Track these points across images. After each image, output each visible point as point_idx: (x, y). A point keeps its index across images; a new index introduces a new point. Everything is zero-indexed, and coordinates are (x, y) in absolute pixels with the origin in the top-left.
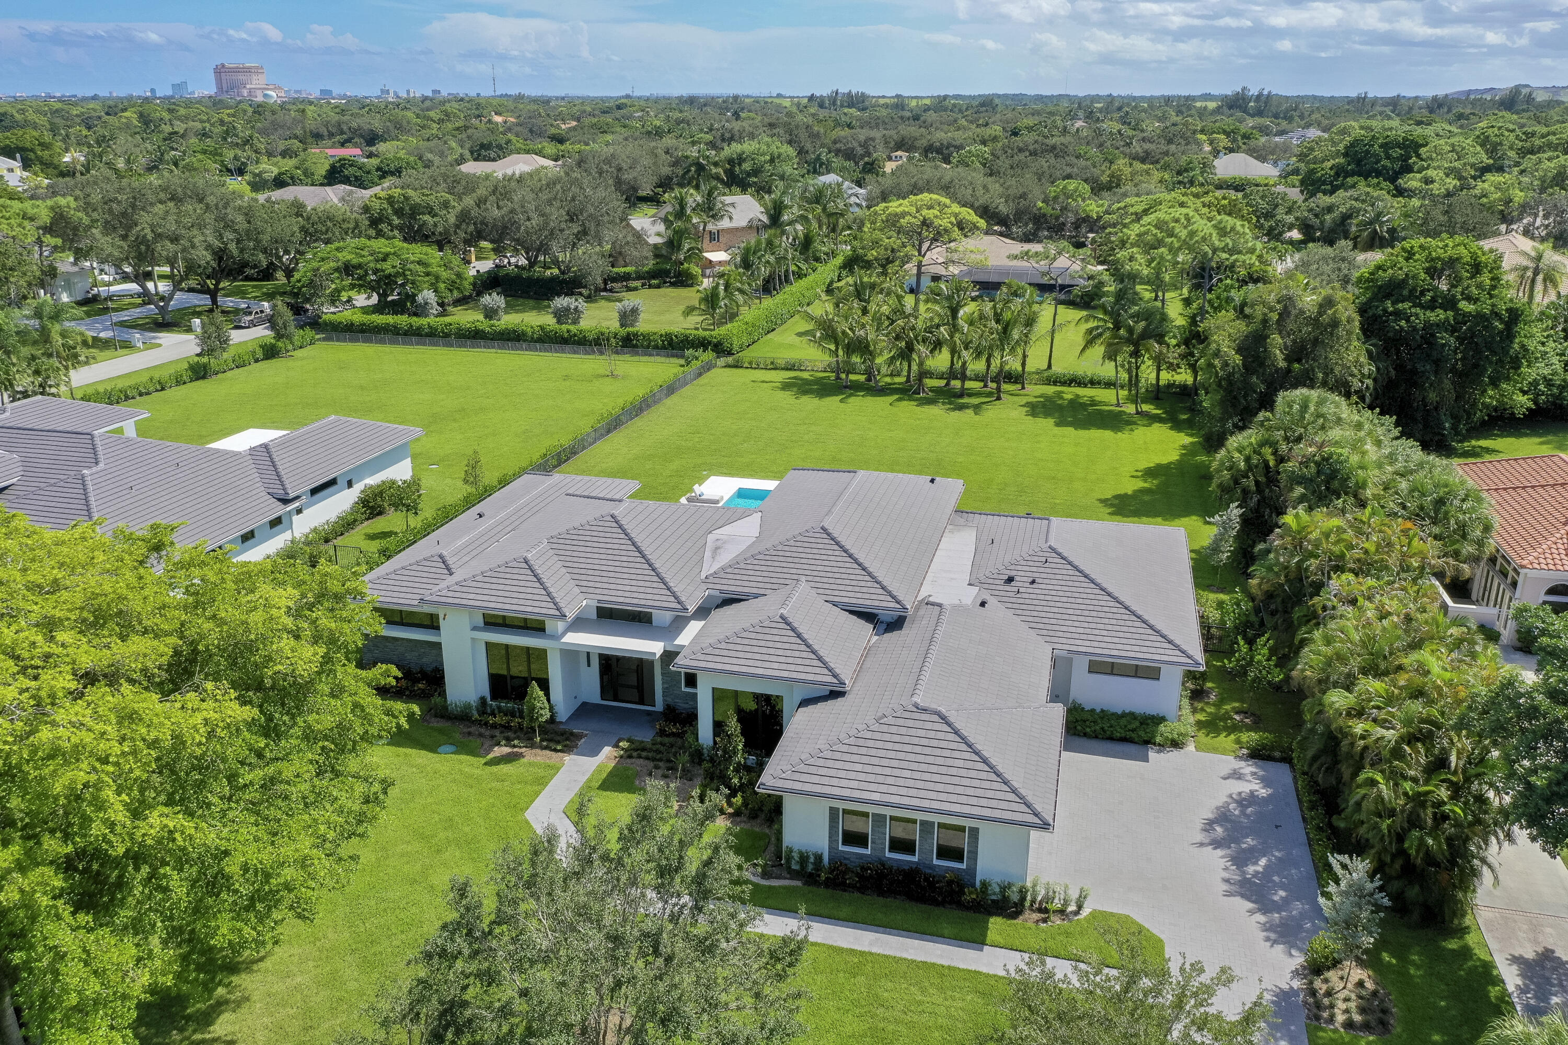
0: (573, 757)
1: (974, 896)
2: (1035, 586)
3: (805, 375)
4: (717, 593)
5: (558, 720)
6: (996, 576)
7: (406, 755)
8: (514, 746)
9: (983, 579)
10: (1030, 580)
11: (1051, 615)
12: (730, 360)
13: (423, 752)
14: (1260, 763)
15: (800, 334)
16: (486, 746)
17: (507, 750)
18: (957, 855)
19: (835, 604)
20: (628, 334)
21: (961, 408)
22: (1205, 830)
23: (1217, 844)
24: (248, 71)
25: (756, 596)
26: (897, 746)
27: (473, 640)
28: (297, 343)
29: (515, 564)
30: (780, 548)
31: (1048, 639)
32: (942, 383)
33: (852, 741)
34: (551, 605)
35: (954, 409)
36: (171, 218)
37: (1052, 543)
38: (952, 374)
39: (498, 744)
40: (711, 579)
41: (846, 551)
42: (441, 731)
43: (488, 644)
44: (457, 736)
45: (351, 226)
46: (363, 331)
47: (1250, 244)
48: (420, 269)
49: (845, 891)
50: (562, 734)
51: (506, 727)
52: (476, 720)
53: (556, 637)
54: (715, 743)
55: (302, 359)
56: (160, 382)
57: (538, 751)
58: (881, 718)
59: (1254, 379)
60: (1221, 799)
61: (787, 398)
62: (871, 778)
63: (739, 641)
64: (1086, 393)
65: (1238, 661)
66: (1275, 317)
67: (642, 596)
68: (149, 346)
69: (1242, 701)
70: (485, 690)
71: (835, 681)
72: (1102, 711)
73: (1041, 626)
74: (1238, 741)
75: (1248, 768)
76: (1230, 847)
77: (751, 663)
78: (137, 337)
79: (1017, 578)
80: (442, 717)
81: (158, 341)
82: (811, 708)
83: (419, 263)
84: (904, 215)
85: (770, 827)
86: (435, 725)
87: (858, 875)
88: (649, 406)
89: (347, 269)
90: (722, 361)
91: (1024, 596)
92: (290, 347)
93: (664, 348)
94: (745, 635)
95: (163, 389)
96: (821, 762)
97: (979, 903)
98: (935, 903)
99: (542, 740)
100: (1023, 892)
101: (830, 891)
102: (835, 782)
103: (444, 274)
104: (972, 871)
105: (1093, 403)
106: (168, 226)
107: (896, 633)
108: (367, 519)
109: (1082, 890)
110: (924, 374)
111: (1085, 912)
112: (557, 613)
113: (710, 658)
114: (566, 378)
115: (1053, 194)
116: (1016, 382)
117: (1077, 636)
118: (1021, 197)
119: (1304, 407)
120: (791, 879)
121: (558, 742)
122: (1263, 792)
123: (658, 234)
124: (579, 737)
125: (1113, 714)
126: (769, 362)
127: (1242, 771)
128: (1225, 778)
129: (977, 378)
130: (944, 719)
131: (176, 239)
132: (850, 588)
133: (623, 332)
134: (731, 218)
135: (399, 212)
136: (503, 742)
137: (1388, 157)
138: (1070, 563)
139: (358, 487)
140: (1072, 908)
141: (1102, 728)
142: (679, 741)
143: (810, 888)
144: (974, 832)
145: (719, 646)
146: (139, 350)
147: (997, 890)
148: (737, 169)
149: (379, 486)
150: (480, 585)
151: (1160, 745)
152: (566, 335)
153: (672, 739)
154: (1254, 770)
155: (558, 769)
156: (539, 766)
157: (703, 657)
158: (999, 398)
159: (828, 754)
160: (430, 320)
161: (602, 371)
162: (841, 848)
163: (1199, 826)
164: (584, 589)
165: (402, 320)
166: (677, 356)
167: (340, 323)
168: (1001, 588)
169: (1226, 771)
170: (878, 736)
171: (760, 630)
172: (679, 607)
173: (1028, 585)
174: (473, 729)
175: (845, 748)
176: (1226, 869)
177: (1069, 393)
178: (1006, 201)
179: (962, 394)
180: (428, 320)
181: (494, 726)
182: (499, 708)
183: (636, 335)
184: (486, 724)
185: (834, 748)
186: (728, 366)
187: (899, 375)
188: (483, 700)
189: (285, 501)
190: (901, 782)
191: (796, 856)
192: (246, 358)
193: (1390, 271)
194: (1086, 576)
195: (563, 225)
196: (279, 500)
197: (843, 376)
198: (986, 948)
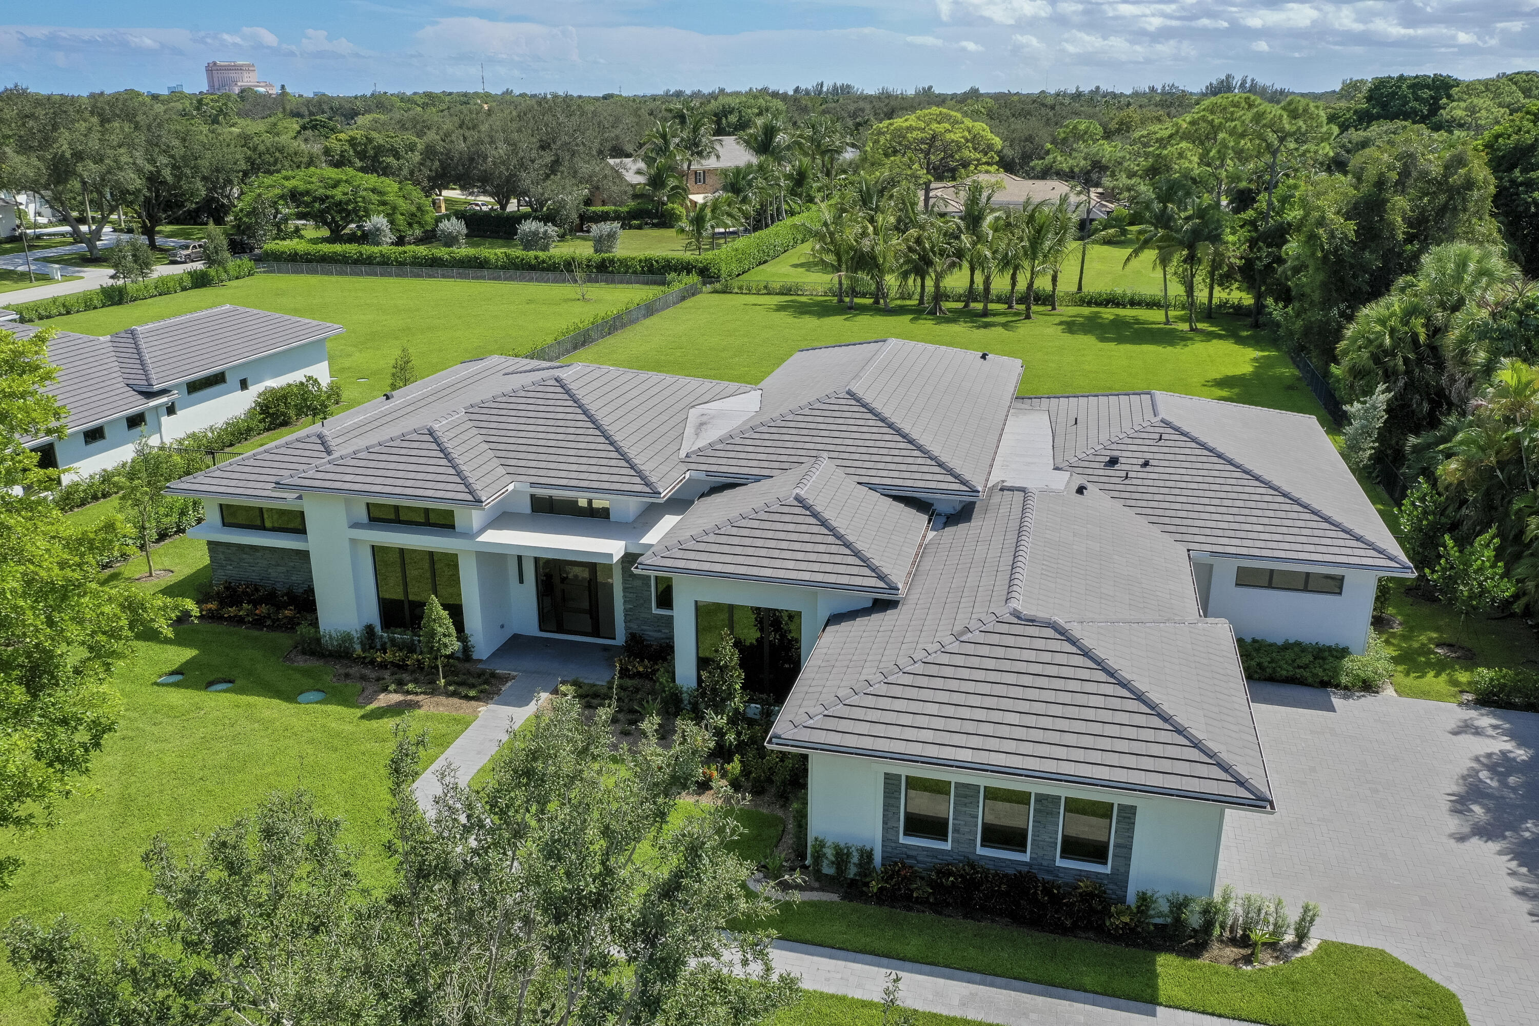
0: (492, 707)
1: (1126, 919)
2: (1148, 469)
3: (803, 299)
4: (702, 476)
5: (475, 657)
6: (1092, 458)
7: (249, 705)
8: (408, 693)
9: (1073, 460)
10: (1141, 461)
11: (1178, 506)
12: (718, 286)
13: (276, 701)
14: (1499, 711)
15: (795, 266)
16: (367, 693)
17: (396, 698)
18: (1097, 852)
19: (872, 487)
20: (604, 260)
21: (986, 326)
22: (1455, 811)
23: (1484, 832)
24: (239, 68)
25: (758, 479)
26: (992, 676)
27: (353, 541)
28: (233, 273)
29: (415, 436)
30: (790, 417)
31: (1179, 537)
32: (960, 305)
33: (919, 668)
34: (462, 488)
35: (978, 327)
36: (95, 136)
37: (1163, 414)
38: (970, 295)
39: (385, 690)
40: (694, 458)
41: (883, 420)
42: (306, 673)
43: (376, 551)
44: (328, 678)
45: (305, 160)
46: (309, 261)
47: (1324, 129)
48: (375, 198)
49: (910, 909)
50: (479, 676)
51: (401, 667)
52: (359, 657)
53: (470, 535)
54: (700, 680)
55: (236, 287)
56: (64, 306)
57: (443, 699)
58: (962, 633)
59: (1367, 254)
60: (1465, 764)
61: (785, 318)
62: (955, 725)
63: (734, 531)
64: (1128, 313)
65: (1444, 570)
66: (1394, 176)
67: (593, 477)
68: (66, 278)
69: (1437, 629)
70: (372, 614)
71: (881, 584)
72: (1254, 641)
73: (1167, 520)
74: (1454, 683)
75: (1485, 720)
76: (1504, 838)
77: (752, 561)
78: (55, 270)
79: (1122, 460)
80: (313, 653)
81: (82, 274)
82: (845, 626)
83: (374, 191)
84: (910, 129)
85: (784, 806)
86: (301, 664)
87: (931, 883)
88: (623, 326)
89: (294, 196)
90: (709, 287)
91: (1135, 482)
92: (224, 276)
93: (643, 272)
94: (743, 523)
95: (68, 313)
96: (870, 701)
97: (1132, 930)
98: (1065, 931)
99: (448, 684)
100: (1209, 913)
101: (886, 909)
102: (895, 732)
103: (403, 205)
104: (1121, 878)
105: (1137, 321)
106: (90, 144)
107: (962, 527)
108: (268, 429)
109: (1306, 909)
110: (940, 296)
111: (1311, 946)
112: (469, 497)
113: (692, 555)
114: (529, 302)
115: (1063, 135)
116: (1044, 304)
117: (1220, 533)
118: (1026, 140)
119: (1462, 265)
120: (822, 889)
121: (472, 686)
122: (1521, 754)
123: (639, 172)
124: (504, 679)
125: (1271, 645)
126: (762, 285)
127: (1476, 723)
128: (1455, 733)
129: (999, 300)
130: (1064, 634)
131: (102, 160)
132: (893, 467)
133: (598, 257)
134: (718, 157)
135: (362, 155)
136: (392, 687)
137: (1417, 99)
138: (1194, 440)
139: (255, 390)
140: (1289, 938)
141: (1259, 665)
142: (648, 685)
143: (854, 904)
144: (1128, 814)
145: (705, 539)
146: (58, 281)
147: (1165, 907)
148: (724, 121)
149: (282, 388)
150: (362, 463)
151: (1346, 688)
152: (533, 262)
153: (635, 682)
154: (1494, 722)
155: (468, 725)
156: (441, 720)
157: (680, 554)
158: (1028, 317)
159: (883, 689)
160: (386, 248)
161: (573, 296)
162: (903, 839)
163: (1444, 805)
164: (511, 470)
165: (351, 249)
166: (655, 283)
167: (283, 253)
168: (1101, 472)
169: (1452, 725)
170: (959, 660)
171: (765, 516)
172: (648, 490)
173: (1138, 468)
174: (354, 670)
175: (908, 680)
176: (1513, 874)
177: (1109, 313)
178: (1011, 146)
179: (985, 313)
180: (380, 248)
181: (383, 666)
182: (393, 641)
183: (612, 261)
184: (372, 662)
185: (891, 679)
186: (716, 292)
187: (910, 298)
188: (370, 629)
189: (149, 395)
190: (1005, 731)
191: (829, 852)
192: (171, 284)
193: (1515, 137)
194: (1219, 456)
195: (534, 154)
196: (141, 393)
197: (847, 300)
198: (1160, 1010)
